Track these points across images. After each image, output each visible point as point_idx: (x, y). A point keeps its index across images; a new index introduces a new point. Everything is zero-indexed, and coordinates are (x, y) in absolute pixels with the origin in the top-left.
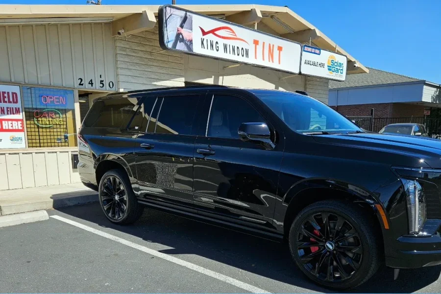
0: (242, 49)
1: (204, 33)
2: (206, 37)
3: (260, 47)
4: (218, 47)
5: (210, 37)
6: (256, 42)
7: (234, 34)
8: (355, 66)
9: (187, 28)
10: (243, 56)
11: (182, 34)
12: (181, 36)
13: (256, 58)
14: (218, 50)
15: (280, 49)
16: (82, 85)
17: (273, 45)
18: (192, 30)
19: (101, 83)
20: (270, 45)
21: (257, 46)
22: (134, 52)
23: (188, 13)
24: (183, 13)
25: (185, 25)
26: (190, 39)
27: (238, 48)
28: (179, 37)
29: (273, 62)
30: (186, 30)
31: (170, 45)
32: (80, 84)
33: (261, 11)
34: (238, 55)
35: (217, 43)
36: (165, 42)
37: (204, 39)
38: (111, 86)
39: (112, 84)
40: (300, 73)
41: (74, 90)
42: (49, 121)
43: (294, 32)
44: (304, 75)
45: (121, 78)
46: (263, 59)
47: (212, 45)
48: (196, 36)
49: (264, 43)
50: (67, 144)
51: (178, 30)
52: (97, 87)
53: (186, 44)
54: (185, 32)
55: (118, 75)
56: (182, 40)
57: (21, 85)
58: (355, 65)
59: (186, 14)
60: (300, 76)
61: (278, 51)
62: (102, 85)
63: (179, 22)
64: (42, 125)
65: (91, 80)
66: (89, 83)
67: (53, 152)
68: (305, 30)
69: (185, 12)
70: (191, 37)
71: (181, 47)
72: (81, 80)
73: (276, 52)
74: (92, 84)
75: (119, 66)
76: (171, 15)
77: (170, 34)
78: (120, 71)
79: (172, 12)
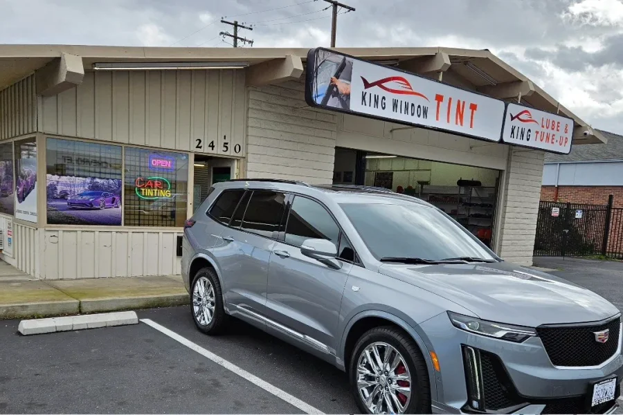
0: (419, 107)
1: (367, 85)
2: (369, 90)
3: (444, 105)
4: (384, 104)
5: (375, 90)
6: (439, 98)
7: (408, 87)
8: (586, 134)
9: (344, 79)
10: (419, 116)
11: (336, 86)
12: (335, 89)
13: (437, 119)
14: (384, 108)
15: (473, 107)
16: (200, 147)
17: (464, 103)
18: (350, 81)
19: (224, 146)
20: (459, 102)
21: (441, 103)
22: (271, 107)
23: (347, 58)
24: (340, 59)
25: (342, 75)
26: (347, 92)
27: (413, 105)
28: (332, 90)
29: (461, 124)
30: (343, 80)
31: (319, 101)
32: (197, 147)
33: (449, 56)
34: (413, 114)
35: (384, 98)
36: (314, 96)
37: (366, 93)
38: (237, 150)
39: (238, 148)
40: (501, 141)
41: (189, 153)
42: (154, 191)
43: (497, 84)
44: (507, 143)
45: (251, 140)
46: (448, 121)
47: (376, 102)
48: (355, 89)
49: (450, 99)
50: (173, 223)
51: (332, 81)
52: (219, 151)
53: (341, 99)
54: (341, 85)
55: (247, 136)
56: (337, 94)
57: (123, 146)
58: (585, 132)
59: (344, 60)
60: (501, 145)
61: (471, 111)
62: (225, 149)
63: (334, 70)
64: (145, 196)
65: (212, 142)
66: (210, 146)
67: (154, 233)
68: (512, 82)
69: (343, 57)
70: (349, 90)
71: (333, 102)
72: (200, 141)
73: (467, 112)
74: (213, 147)
75: (250, 125)
76: (324, 61)
77: (320, 86)
78: (251, 131)
79: (325, 57)
